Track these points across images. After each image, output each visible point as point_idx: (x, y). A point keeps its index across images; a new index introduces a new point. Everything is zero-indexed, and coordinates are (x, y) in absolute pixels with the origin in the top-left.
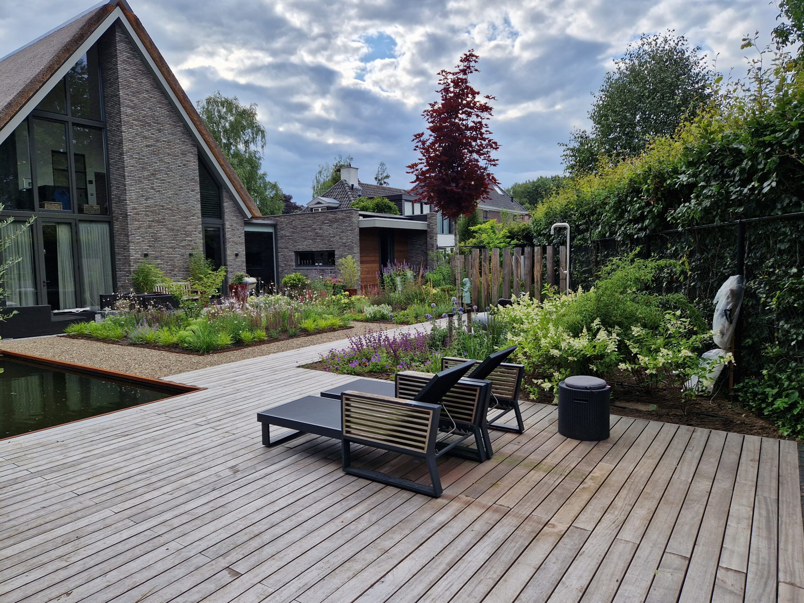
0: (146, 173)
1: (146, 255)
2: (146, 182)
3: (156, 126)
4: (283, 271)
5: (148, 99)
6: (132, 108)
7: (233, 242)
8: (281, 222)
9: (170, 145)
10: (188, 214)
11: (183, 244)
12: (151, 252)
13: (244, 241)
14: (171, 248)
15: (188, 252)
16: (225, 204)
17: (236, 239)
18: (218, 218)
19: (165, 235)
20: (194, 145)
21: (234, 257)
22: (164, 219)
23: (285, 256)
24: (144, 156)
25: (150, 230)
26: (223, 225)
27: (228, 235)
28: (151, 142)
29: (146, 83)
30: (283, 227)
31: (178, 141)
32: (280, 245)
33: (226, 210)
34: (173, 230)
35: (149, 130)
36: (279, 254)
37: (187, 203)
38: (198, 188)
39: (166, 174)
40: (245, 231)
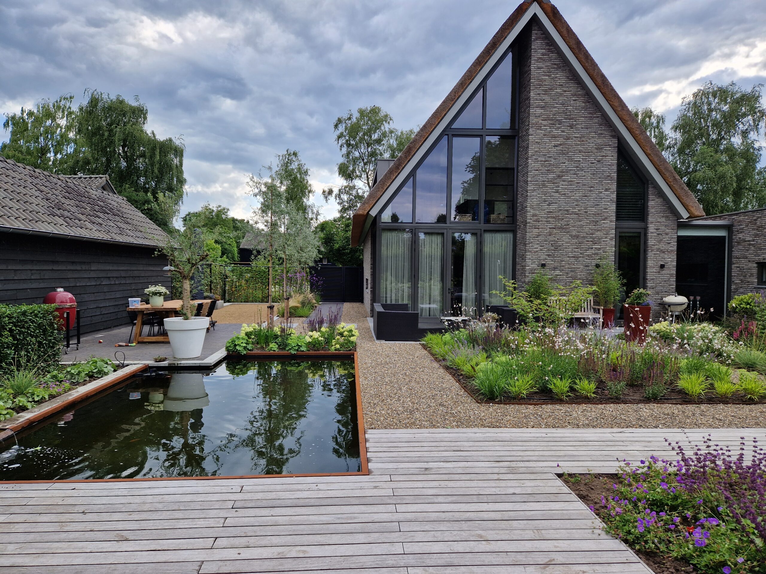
0: (551, 176)
1: (543, 265)
2: (551, 185)
3: (567, 122)
4: (737, 289)
5: (561, 94)
6: (542, 108)
7: (658, 250)
8: (740, 221)
9: (583, 141)
10: (598, 218)
11: (589, 252)
12: (549, 262)
13: (675, 248)
14: (573, 257)
15: (594, 263)
16: (651, 203)
17: (662, 246)
18: (640, 220)
19: (567, 243)
20: (613, 137)
21: (658, 269)
22: (568, 225)
23: (741, 269)
24: (550, 157)
25: (551, 238)
26: (646, 229)
27: (651, 242)
28: (561, 140)
29: (561, 77)
30: (742, 229)
31: (593, 134)
32: (735, 253)
33: (651, 210)
34: (577, 237)
35: (559, 128)
36: (733, 266)
37: (598, 205)
38: (614, 187)
39: (575, 174)
40: (679, 237)
